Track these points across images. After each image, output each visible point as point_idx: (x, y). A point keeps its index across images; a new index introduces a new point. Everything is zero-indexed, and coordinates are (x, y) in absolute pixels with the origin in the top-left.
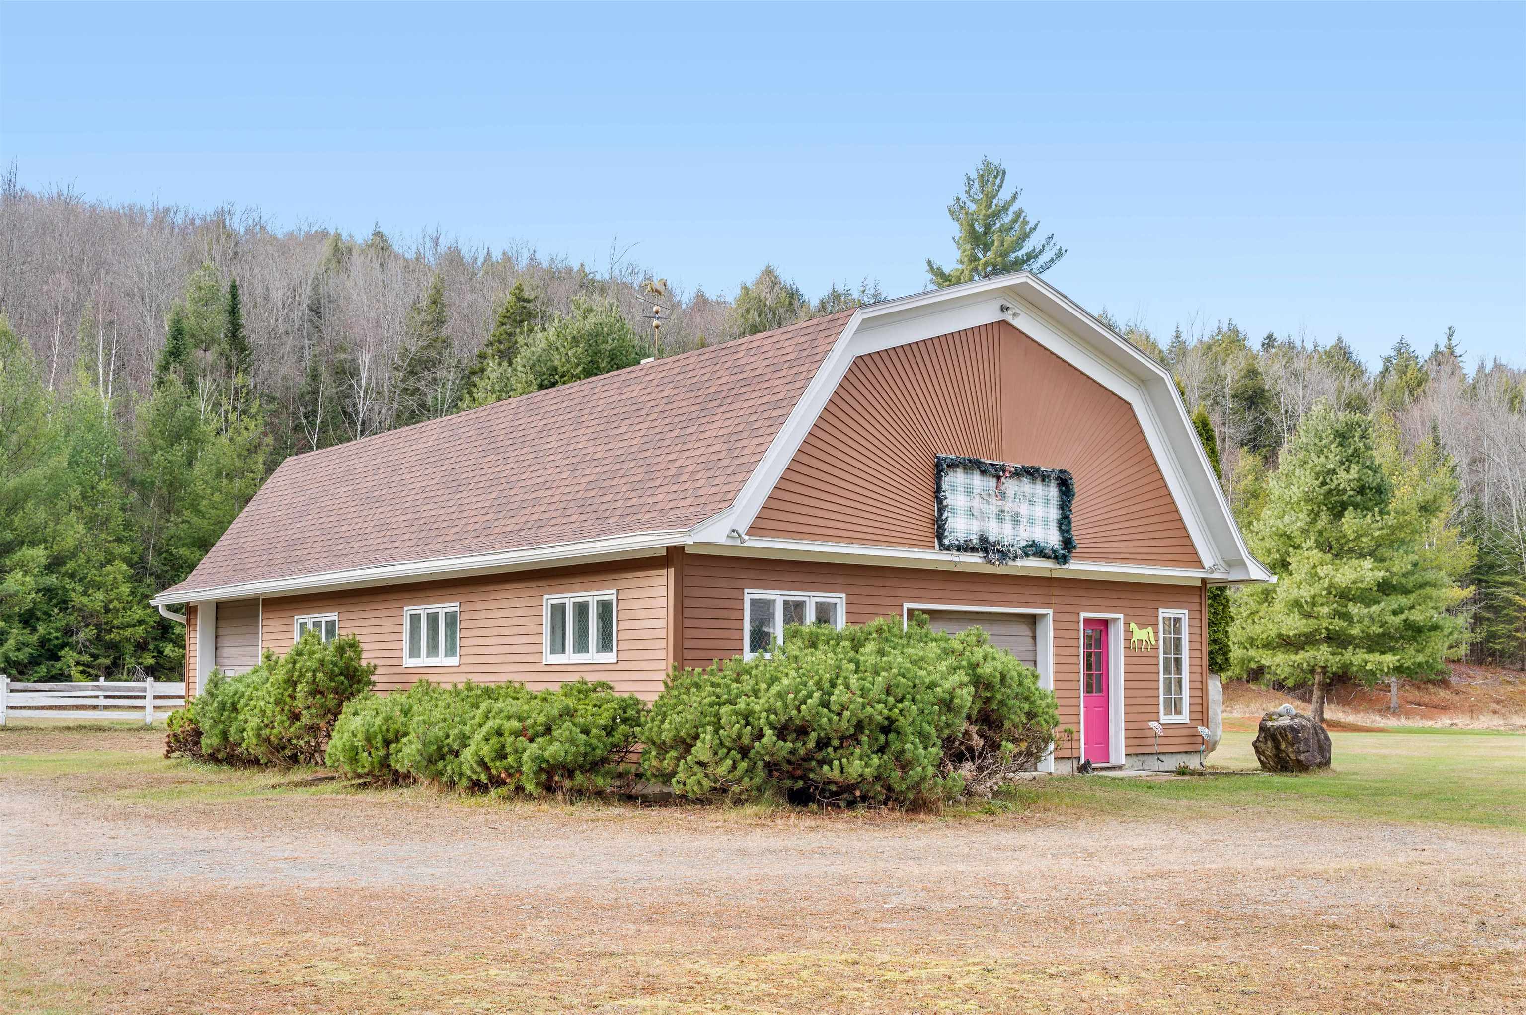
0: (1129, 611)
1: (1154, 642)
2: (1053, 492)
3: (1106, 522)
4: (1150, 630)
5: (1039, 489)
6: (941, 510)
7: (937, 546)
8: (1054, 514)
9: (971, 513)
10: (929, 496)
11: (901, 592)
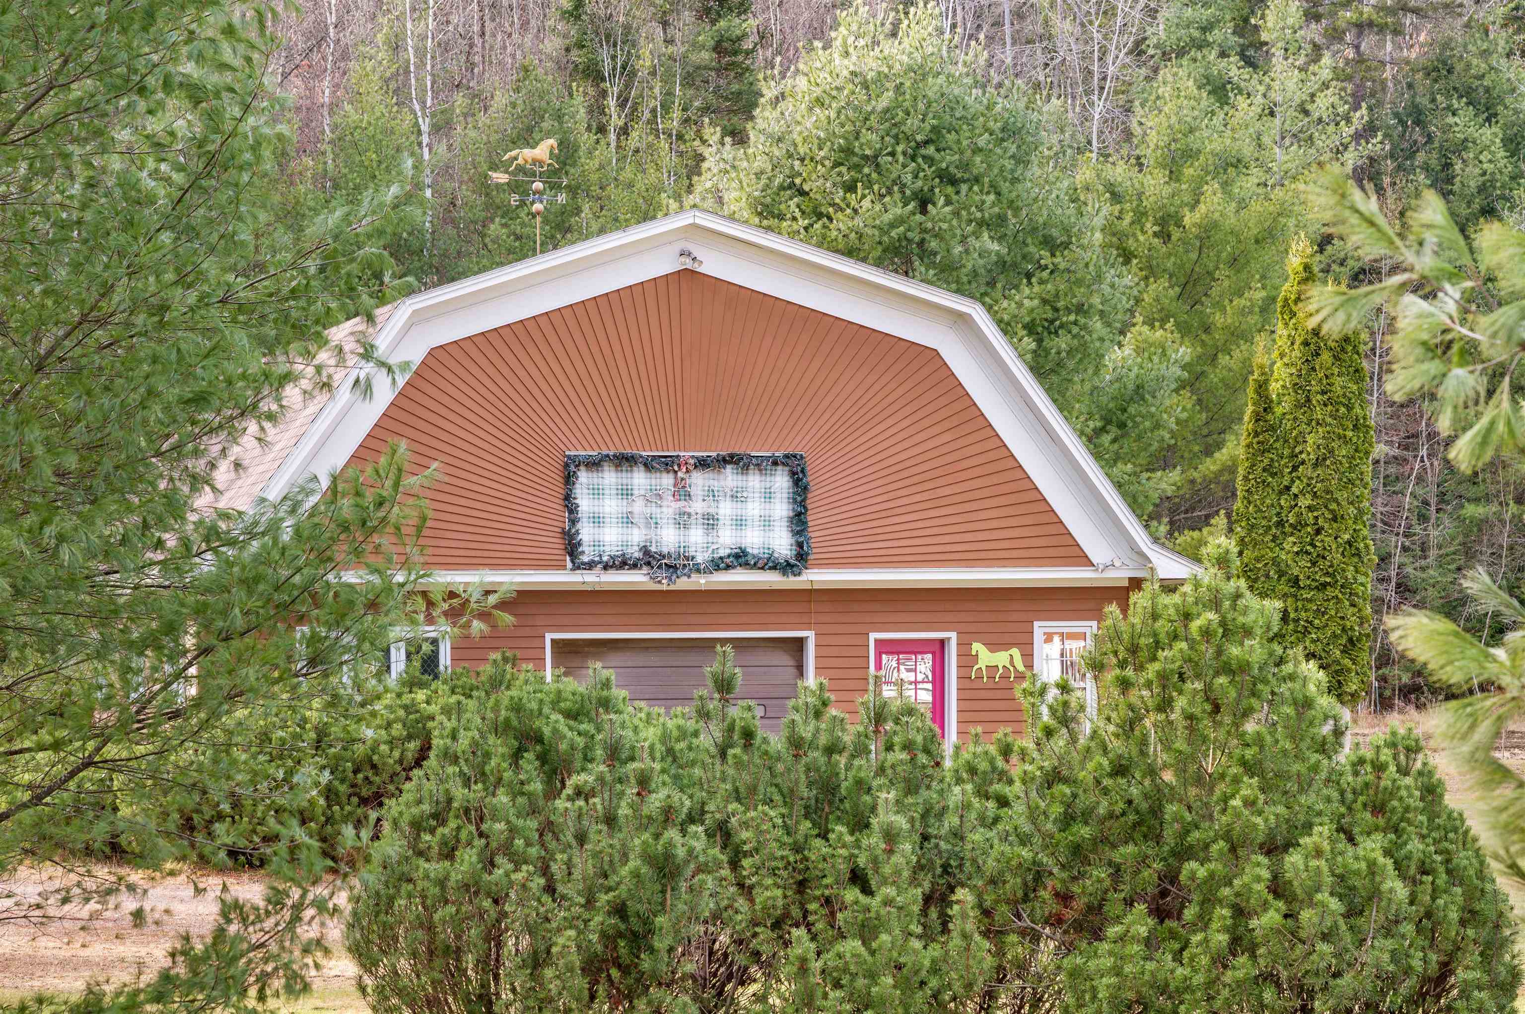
0: (964, 627)
1: (1021, 667)
2: (781, 481)
3: (884, 514)
4: (1015, 652)
5: (754, 481)
6: (574, 522)
7: (569, 565)
8: (782, 509)
9: (628, 520)
10: (556, 505)
11: (540, 621)
